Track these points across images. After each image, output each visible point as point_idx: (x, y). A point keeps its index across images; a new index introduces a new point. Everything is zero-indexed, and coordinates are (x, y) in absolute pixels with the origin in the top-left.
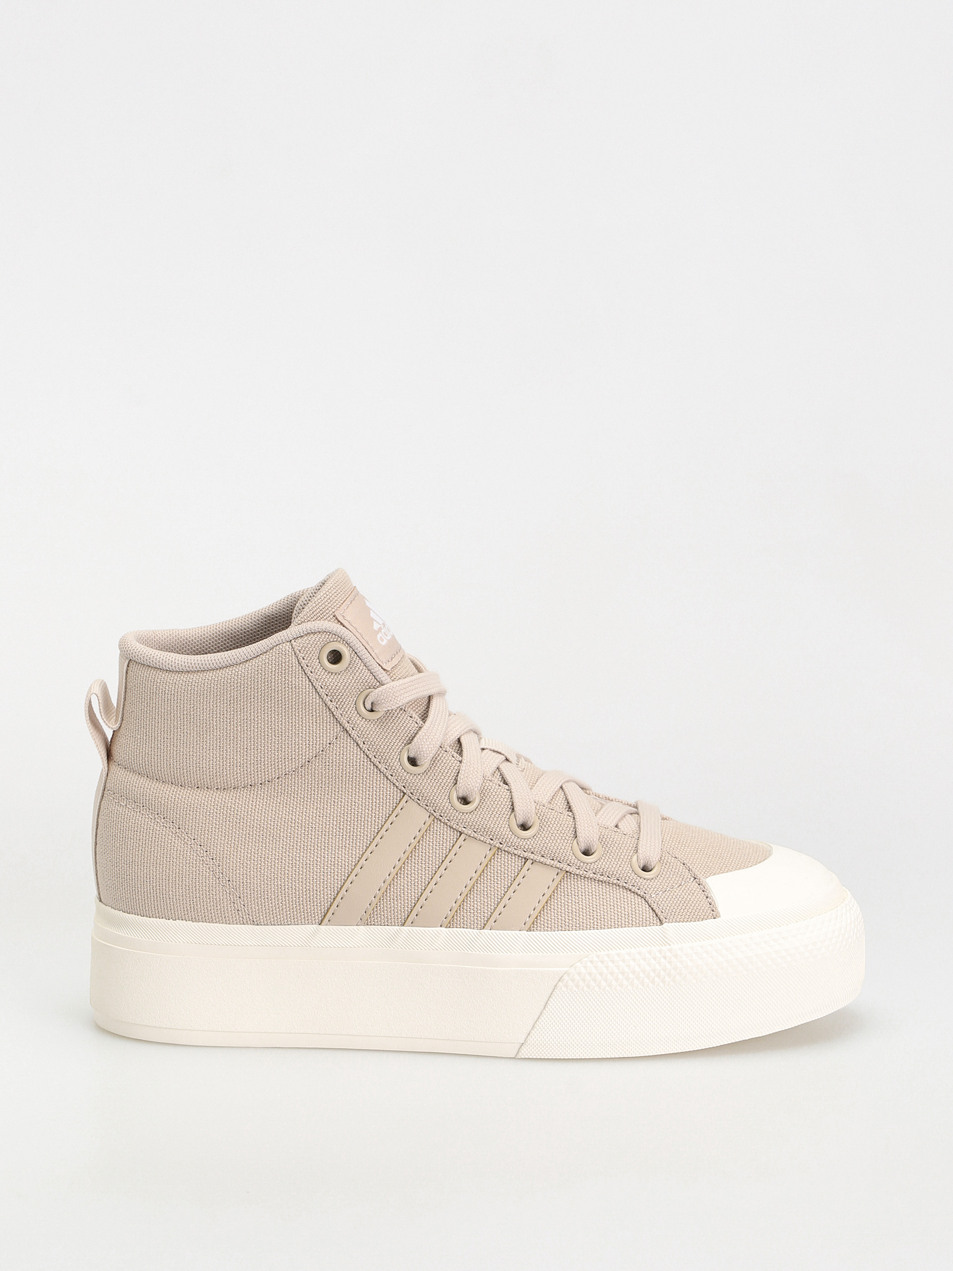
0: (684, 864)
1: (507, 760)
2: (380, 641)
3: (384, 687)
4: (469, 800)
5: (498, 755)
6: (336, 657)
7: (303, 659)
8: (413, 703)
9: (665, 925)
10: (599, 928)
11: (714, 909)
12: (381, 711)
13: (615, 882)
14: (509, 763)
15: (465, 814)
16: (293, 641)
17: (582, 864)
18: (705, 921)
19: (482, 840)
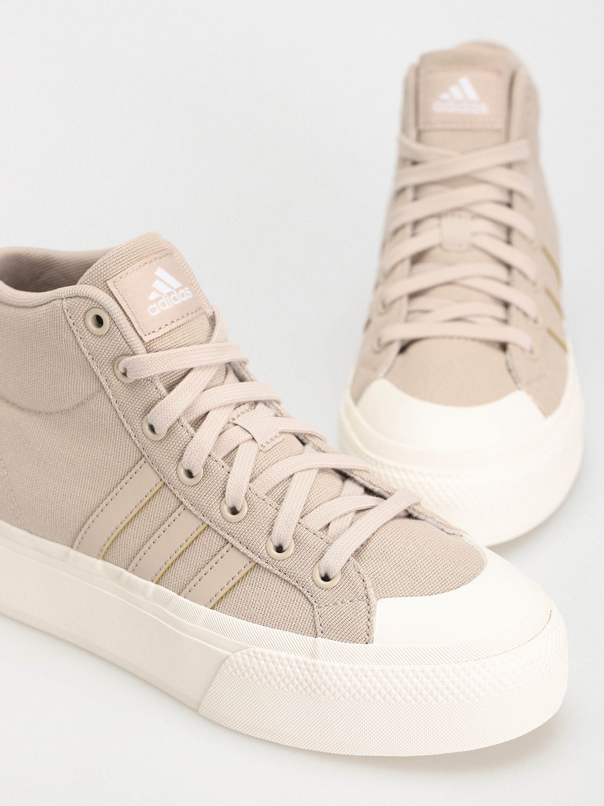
0: (363, 581)
1: (253, 439)
2: (150, 312)
3: (136, 357)
4: (194, 475)
5: (247, 433)
6: (99, 321)
7: (70, 318)
8: (163, 376)
9: (319, 638)
10: (265, 625)
11: (369, 634)
12: (131, 377)
13: (294, 583)
14: (254, 442)
15: (187, 487)
16: (64, 300)
17: (270, 560)
18: (355, 644)
19: (196, 514)
